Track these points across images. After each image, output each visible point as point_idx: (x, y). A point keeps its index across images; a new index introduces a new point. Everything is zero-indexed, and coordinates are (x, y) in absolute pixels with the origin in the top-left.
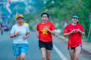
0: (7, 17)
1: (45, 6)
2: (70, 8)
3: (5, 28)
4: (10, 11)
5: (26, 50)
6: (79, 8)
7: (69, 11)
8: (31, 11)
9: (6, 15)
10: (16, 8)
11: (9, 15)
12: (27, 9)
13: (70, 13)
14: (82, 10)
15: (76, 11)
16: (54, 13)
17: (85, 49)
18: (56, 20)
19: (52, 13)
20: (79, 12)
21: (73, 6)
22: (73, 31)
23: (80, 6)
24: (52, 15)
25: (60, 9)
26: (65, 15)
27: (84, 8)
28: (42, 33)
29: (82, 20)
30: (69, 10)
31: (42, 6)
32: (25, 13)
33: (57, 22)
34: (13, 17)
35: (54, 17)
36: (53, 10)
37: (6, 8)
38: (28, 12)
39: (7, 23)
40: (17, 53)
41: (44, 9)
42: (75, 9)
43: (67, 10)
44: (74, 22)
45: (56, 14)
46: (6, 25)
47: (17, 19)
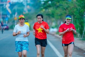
0: (7, 17)
1: (43, 6)
2: (66, 9)
3: (5, 27)
4: (10, 11)
6: (74, 8)
7: (65, 11)
8: (29, 10)
9: (6, 15)
10: (16, 8)
11: (9, 15)
12: (26, 9)
13: (66, 13)
15: (72, 11)
16: (51, 13)
17: (80, 47)
19: (49, 13)
20: (74, 12)
21: (69, 7)
23: (75, 6)
25: (56, 9)
27: (79, 8)
28: (38, 32)
30: (65, 10)
32: (24, 13)
33: (54, 21)
34: (13, 16)
35: (51, 17)
36: (50, 10)
37: (6, 8)
38: (27, 12)
39: (7, 22)
41: (42, 9)
42: (71, 9)
43: (63, 10)
45: (53, 14)
46: (6, 24)
47: (19, 19)
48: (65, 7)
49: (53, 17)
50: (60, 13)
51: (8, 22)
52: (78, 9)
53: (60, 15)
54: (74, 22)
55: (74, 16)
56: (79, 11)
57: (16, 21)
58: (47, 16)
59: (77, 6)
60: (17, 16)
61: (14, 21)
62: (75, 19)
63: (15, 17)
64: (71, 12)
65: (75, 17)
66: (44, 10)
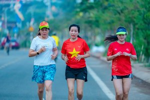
0: (16, 26)
2: (120, 12)
3: (13, 44)
4: (21, 16)
5: (52, 75)
6: (135, 11)
7: (118, 15)
8: (55, 15)
9: (15, 23)
10: (31, 10)
11: (19, 23)
12: (50, 12)
13: (120, 20)
14: (140, 14)
15: (130, 16)
16: (94, 19)
19: (90, 19)
20: (135, 18)
21: (126, 8)
25: (103, 12)
27: (143, 10)
29: (140, 31)
30: (119, 13)
33: (98, 34)
34: (26, 25)
35: (94, 26)
36: (92, 14)
37: (14, 11)
38: (51, 17)
39: (16, 35)
41: (77, 13)
43: (115, 14)
45: (97, 21)
46: (15, 38)
48: (119, 9)
49: (98, 26)
50: (109, 20)
51: (18, 35)
53: (110, 23)
54: (134, 36)
55: (135, 25)
56: (144, 16)
57: (31, 34)
58: (86, 25)
60: (33, 24)
61: (28, 34)
62: (136, 30)
63: (30, 26)
64: (130, 18)
65: (137, 26)
66: (81, 14)
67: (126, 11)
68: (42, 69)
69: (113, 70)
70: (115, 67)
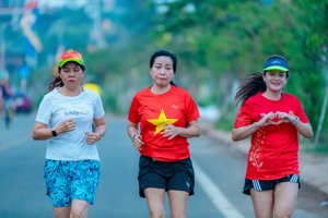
1: (162, 23)
2: (252, 33)
3: (20, 102)
4: (35, 41)
6: (285, 30)
7: (247, 41)
8: (110, 39)
9: (22, 56)
10: (58, 28)
12: (99, 33)
13: (251, 50)
14: (296, 37)
15: (275, 41)
16: (195, 49)
18: (203, 72)
19: (188, 49)
20: (284, 45)
21: (264, 24)
22: (268, 120)
23: (287, 23)
24: (187, 56)
25: (215, 33)
26: (234, 56)
27: (301, 28)
29: (296, 74)
30: (250, 36)
31: (152, 24)
32: (91, 49)
34: (46, 60)
35: (194, 63)
36: (191, 38)
37: (21, 31)
38: (102, 45)
40: (60, 195)
41: (159, 35)
42: (271, 34)
43: (242, 38)
44: (273, 87)
45: (202, 53)
47: (60, 69)
48: (249, 28)
50: (228, 50)
52: (300, 32)
53: (229, 57)
56: (304, 41)
59: (294, 21)
64: (273, 45)
66: (168, 37)
67: (265, 32)
68: (65, 168)
69: (250, 163)
70: (255, 156)
